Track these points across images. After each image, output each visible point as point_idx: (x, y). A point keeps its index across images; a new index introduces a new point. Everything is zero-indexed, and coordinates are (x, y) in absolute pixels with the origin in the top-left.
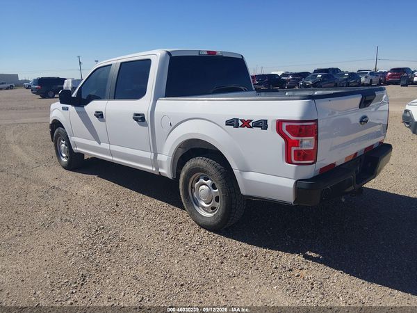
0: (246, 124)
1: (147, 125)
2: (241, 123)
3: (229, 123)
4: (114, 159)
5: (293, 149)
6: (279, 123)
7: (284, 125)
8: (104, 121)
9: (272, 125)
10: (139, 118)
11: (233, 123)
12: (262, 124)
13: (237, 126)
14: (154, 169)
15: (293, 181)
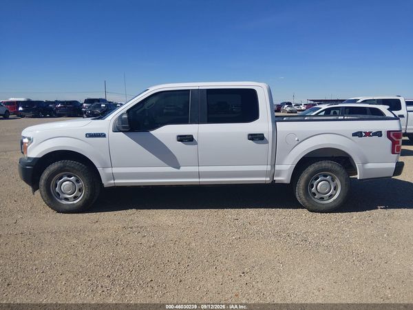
0: (368, 134)
1: (267, 142)
2: (364, 134)
3: (354, 135)
4: (201, 180)
5: (396, 146)
6: (389, 132)
7: (392, 133)
8: (196, 144)
9: (384, 134)
10: (257, 138)
11: (358, 134)
12: (379, 134)
13: (361, 136)
14: (268, 179)
15: (395, 164)
